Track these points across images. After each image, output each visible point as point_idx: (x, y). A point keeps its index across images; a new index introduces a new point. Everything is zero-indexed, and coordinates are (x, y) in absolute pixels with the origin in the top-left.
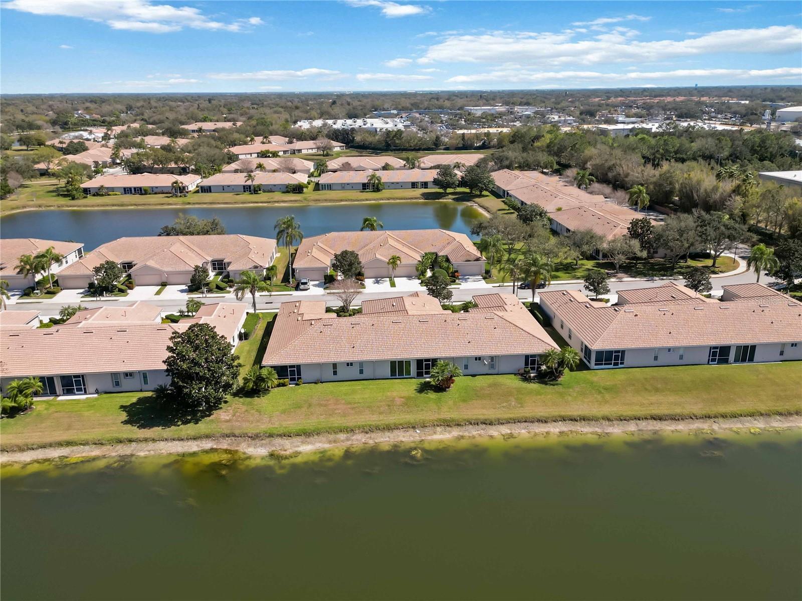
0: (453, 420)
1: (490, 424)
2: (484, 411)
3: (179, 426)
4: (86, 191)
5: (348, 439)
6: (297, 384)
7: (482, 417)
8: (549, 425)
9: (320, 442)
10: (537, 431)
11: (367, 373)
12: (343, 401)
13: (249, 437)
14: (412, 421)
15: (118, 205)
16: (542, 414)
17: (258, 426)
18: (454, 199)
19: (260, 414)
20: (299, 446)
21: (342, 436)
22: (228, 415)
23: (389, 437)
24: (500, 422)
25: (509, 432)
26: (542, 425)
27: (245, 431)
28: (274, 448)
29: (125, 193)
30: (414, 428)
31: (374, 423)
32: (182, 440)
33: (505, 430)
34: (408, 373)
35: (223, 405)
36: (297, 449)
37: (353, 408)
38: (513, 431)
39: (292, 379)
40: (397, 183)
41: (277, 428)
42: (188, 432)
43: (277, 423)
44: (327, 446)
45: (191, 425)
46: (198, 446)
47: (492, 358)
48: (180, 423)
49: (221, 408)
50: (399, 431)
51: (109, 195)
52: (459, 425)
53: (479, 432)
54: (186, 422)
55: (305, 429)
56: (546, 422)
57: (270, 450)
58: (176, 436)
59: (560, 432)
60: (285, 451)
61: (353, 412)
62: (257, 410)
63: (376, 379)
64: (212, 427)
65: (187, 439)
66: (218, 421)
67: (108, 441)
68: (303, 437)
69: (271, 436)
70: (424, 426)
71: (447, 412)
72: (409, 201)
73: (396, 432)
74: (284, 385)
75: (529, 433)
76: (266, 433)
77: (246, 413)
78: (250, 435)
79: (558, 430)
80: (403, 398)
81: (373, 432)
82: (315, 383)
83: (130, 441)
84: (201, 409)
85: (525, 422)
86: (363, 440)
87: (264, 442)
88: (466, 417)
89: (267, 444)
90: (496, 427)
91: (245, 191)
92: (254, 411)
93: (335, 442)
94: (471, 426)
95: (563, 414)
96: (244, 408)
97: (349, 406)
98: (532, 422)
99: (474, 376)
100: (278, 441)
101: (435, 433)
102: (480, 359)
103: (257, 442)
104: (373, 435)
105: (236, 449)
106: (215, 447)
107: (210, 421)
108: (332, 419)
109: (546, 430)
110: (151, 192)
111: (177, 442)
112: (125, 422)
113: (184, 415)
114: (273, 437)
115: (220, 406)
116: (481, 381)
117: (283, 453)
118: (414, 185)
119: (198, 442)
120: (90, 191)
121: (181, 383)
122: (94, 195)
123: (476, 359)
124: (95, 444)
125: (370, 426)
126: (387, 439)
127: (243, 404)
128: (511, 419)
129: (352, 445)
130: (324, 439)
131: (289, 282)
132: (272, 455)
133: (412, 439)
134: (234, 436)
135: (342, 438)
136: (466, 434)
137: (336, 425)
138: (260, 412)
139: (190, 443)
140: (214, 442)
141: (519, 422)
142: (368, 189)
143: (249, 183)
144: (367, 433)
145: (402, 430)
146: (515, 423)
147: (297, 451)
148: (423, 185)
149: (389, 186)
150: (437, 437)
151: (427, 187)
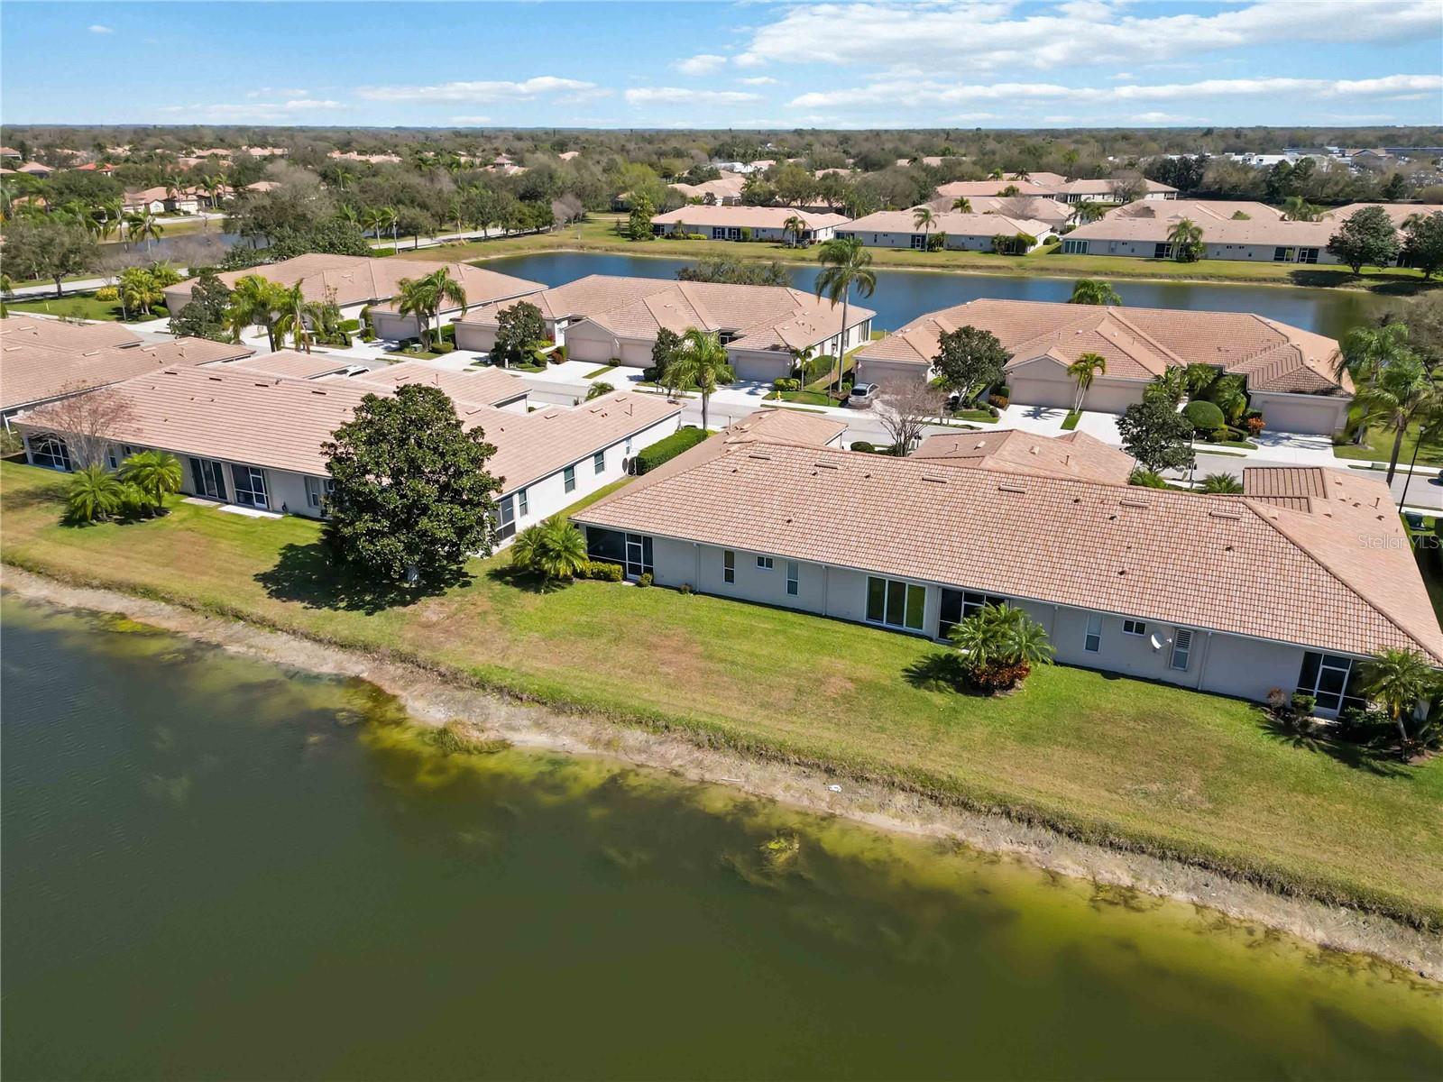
0: (954, 786)
1: (1070, 835)
2: (1072, 790)
3: (336, 609)
4: (658, 229)
5: (641, 749)
6: (639, 585)
7: (1052, 805)
8: (1294, 906)
9: (574, 734)
10: (1233, 913)
11: (808, 594)
12: (699, 649)
13: (440, 674)
14: (834, 751)
15: (692, 255)
16: (1278, 860)
17: (474, 654)
18: (1373, 289)
19: (502, 629)
20: (519, 730)
21: (635, 736)
22: (440, 613)
23: (746, 776)
24: (1107, 839)
25: (1126, 880)
26: (1263, 896)
27: (441, 659)
28: (462, 718)
29: (715, 237)
30: (830, 772)
31: (727, 726)
32: (321, 641)
33: (1116, 870)
34: (917, 620)
35: (454, 589)
36: (509, 735)
37: (707, 673)
38: (1144, 885)
39: (632, 569)
40: (1241, 247)
41: (507, 670)
42: (342, 628)
43: (514, 660)
44: (580, 749)
45: (357, 615)
46: (337, 663)
47: (1184, 636)
48: (343, 604)
49: (444, 594)
50: (785, 768)
51: (688, 238)
52: (966, 806)
53: (1022, 849)
55: (564, 692)
56: (1285, 892)
57: (452, 720)
58: (316, 631)
59: (1324, 947)
60: (483, 731)
61: (701, 681)
62: (504, 618)
63: (826, 617)
64: (390, 631)
65: (329, 642)
66: (412, 619)
67: (205, 605)
68: (544, 710)
69: (481, 685)
70: (861, 779)
71: (949, 755)
72: (1255, 284)
73: (776, 768)
74: (607, 577)
75: (1199, 908)
76: (475, 675)
77: (477, 618)
78: (443, 669)
79: (1320, 935)
80: (852, 680)
81: (716, 749)
82: (679, 590)
83: (238, 616)
84: (407, 585)
85: (1204, 866)
86: (676, 763)
87: (460, 695)
88: (1000, 789)
89: (459, 702)
90: (1090, 849)
91: (913, 247)
92: (498, 618)
93: (608, 744)
94: (1005, 822)
95: (1367, 883)
96: (485, 607)
97: (703, 664)
98: (1232, 876)
99: (1110, 675)
100: (487, 702)
101: (882, 807)
102: (1141, 628)
103: (449, 691)
104: (710, 757)
105: (397, 693)
106: (365, 675)
107: (399, 615)
108: (639, 685)
109: (1271, 922)
110: (754, 238)
111: (308, 643)
112: (264, 578)
114: (484, 688)
115: (447, 590)
116: (1124, 695)
117: (472, 734)
118: (1281, 254)
120: (663, 230)
122: (668, 237)
123: (1128, 626)
124: (185, 606)
125: (716, 729)
126: (741, 781)
127: (493, 597)
128: (1150, 840)
130: (588, 730)
132: (443, 732)
133: (805, 803)
134: (415, 662)
135: (631, 742)
136: (977, 842)
137: (636, 703)
138: (505, 623)
140: (371, 665)
141: (1179, 859)
142: (1167, 255)
143: (922, 230)
144: (699, 746)
145: (794, 769)
146: (1163, 857)
147: (504, 740)
148: (1304, 254)
149: (1218, 254)
150: (881, 821)
151: (1314, 262)
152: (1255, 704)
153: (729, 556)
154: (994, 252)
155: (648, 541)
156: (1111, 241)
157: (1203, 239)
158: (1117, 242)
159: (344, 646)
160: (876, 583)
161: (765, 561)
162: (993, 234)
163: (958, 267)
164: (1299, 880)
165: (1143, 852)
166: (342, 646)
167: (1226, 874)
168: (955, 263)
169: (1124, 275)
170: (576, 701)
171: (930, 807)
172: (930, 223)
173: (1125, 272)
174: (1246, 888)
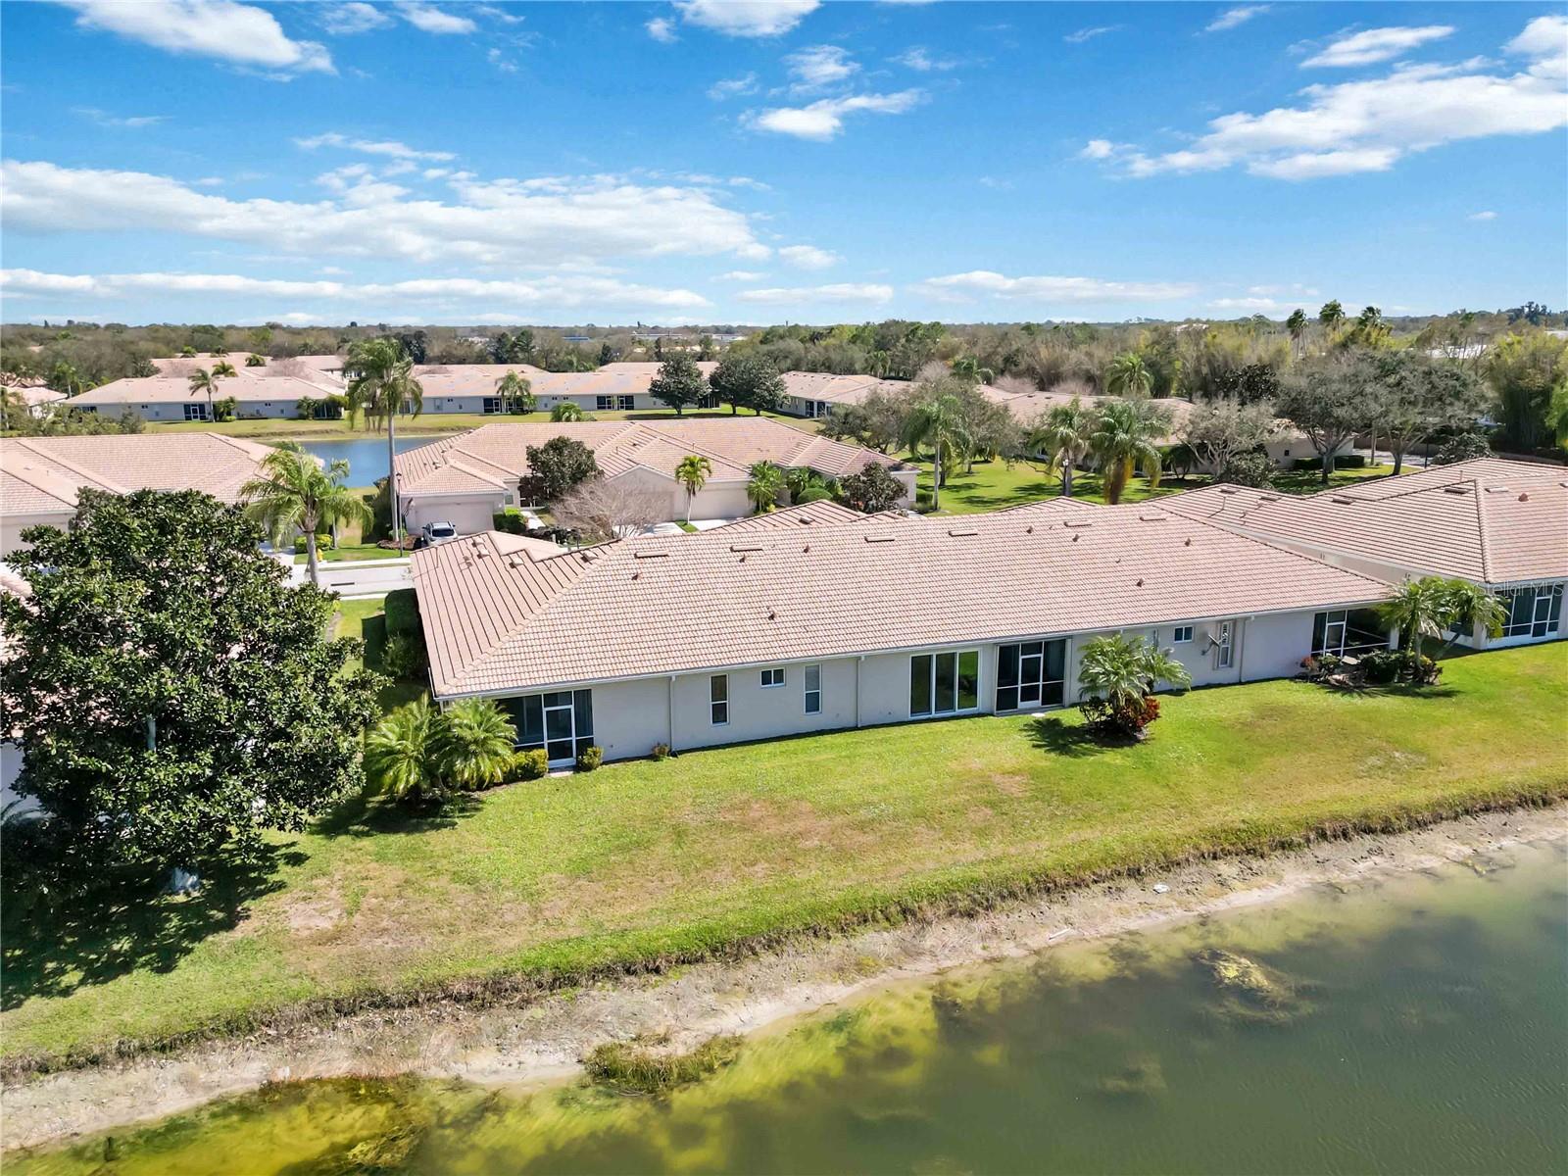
1: (1383, 831)
3: (66, 992)
5: (912, 953)
6: (580, 768)
12: (806, 806)
13: (457, 999)
17: (488, 941)
19: (479, 891)
20: (714, 1011)
21: (875, 941)
22: (322, 912)
23: (1068, 922)
25: (1468, 850)
27: (431, 974)
28: (601, 1039)
32: (94, 1062)
33: (1451, 844)
34: (974, 696)
35: (284, 872)
36: (711, 1026)
37: (862, 827)
38: (1480, 848)
39: (558, 751)
40: (565, 398)
41: (580, 940)
42: (127, 1017)
43: (573, 920)
44: (839, 994)
45: (139, 981)
46: (187, 1082)
47: (1224, 628)
48: (72, 977)
49: (280, 886)
50: (1089, 892)
53: (1373, 864)
54: (102, 973)
55: (711, 931)
56: (1546, 803)
57: (588, 1052)
58: (59, 1049)
60: (664, 1040)
61: (870, 838)
62: (456, 877)
63: (863, 728)
64: (255, 976)
65: (121, 1054)
66: (279, 943)
68: (714, 967)
69: (565, 979)
71: (1215, 801)
73: (1083, 899)
74: (529, 773)
75: (1532, 846)
77: (409, 892)
81: (992, 908)
82: (653, 757)
84: (181, 898)
85: (1487, 809)
86: (977, 949)
87: (535, 1012)
89: (554, 1023)
90: (1413, 837)
91: (188, 416)
92: (444, 880)
93: (861, 968)
94: (1325, 845)
96: (393, 874)
97: (839, 820)
100: (605, 1000)
101: (1224, 884)
102: (1187, 631)
103: (502, 1016)
104: (1000, 920)
105: (404, 1067)
106: (284, 1074)
107: (237, 948)
108: (801, 876)
111: (65, 1080)
113: (93, 939)
114: (574, 983)
115: (273, 878)
117: (656, 1053)
118: (600, 402)
119: (189, 1063)
121: (78, 761)
123: (1178, 632)
125: (969, 885)
126: (1071, 931)
127: (381, 857)
128: (1435, 805)
129: (940, 973)
130: (808, 962)
131: (391, 539)
132: (606, 1073)
133: (1162, 918)
134: (381, 1002)
135: (884, 951)
136: (1336, 876)
137: (835, 896)
138: (472, 881)
139: (140, 1073)
140: (275, 1052)
141: (1467, 812)
142: (497, 410)
144: (971, 914)
145: (1094, 887)
146: (1456, 817)
147: (715, 1036)
148: (622, 401)
149: (546, 405)
150: (1247, 899)
152: (1292, 679)
153: (719, 685)
154: (303, 417)
155: (583, 697)
156: (435, 399)
158: (441, 399)
160: (920, 665)
161: (772, 676)
164: (1545, 788)
165: (1442, 818)
166: (163, 1049)
170: (747, 934)
171: (1257, 863)
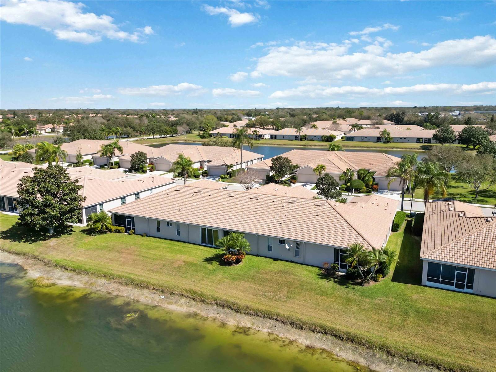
0: (201, 295)
1: (235, 310)
4: (211, 135)
5: (102, 285)
6: (130, 234)
7: (232, 300)
8: (303, 333)
9: (81, 281)
10: (281, 335)
11: (183, 235)
16: (302, 317)
20: (62, 280)
21: (101, 281)
23: (133, 294)
24: (247, 311)
25: (249, 325)
26: (294, 330)
27: (47, 257)
29: (231, 137)
30: (163, 291)
32: (10, 252)
33: (246, 321)
36: (58, 281)
37: (135, 260)
38: (254, 327)
39: (129, 229)
40: (405, 138)
41: (67, 260)
42: (19, 248)
43: (71, 257)
44: (80, 286)
47: (298, 244)
48: (23, 241)
50: (148, 291)
51: (222, 137)
52: (204, 301)
53: (218, 316)
56: (301, 328)
59: (307, 347)
63: (189, 243)
64: (35, 249)
69: (56, 265)
70: (172, 294)
71: (204, 284)
73: (145, 291)
74: (119, 231)
75: (270, 334)
76: (55, 262)
78: (45, 261)
79: (308, 343)
80: (184, 262)
81: (127, 285)
82: (142, 235)
85: (277, 320)
86: (111, 290)
87: (48, 269)
88: (216, 295)
90: (241, 315)
91: (296, 139)
93: (91, 284)
94: (215, 307)
95: (329, 324)
98: (285, 323)
99: (275, 259)
101: (176, 303)
102: (284, 242)
106: (20, 263)
107: (41, 244)
109: (292, 338)
112: (2, 233)
114: (57, 267)
115: (62, 236)
118: (418, 140)
120: (213, 135)
122: (214, 137)
123: (280, 241)
125: (129, 278)
126: (130, 295)
128: (261, 311)
129: (98, 291)
130: (86, 279)
133: (149, 302)
135: (99, 283)
136: (203, 314)
137: (106, 270)
140: (24, 260)
141: (269, 318)
142: (381, 141)
143: (298, 134)
144: (122, 284)
145: (152, 291)
146: (264, 317)
147: (55, 283)
148: (426, 140)
149: (398, 140)
150: (174, 308)
151: (430, 143)
152: (320, 268)
153: (158, 222)
154: (322, 141)
155: (133, 218)
156: (361, 137)
157: (391, 136)
158: (363, 137)
159: (18, 254)
160: (203, 230)
161: (169, 224)
162: (322, 135)
163: (309, 145)
164: (306, 323)
165: (258, 316)
167: (283, 322)
168: (308, 144)
169: (365, 147)
170: (85, 270)
171: (192, 302)
172: (301, 132)
173: (365, 146)
174: (289, 327)
